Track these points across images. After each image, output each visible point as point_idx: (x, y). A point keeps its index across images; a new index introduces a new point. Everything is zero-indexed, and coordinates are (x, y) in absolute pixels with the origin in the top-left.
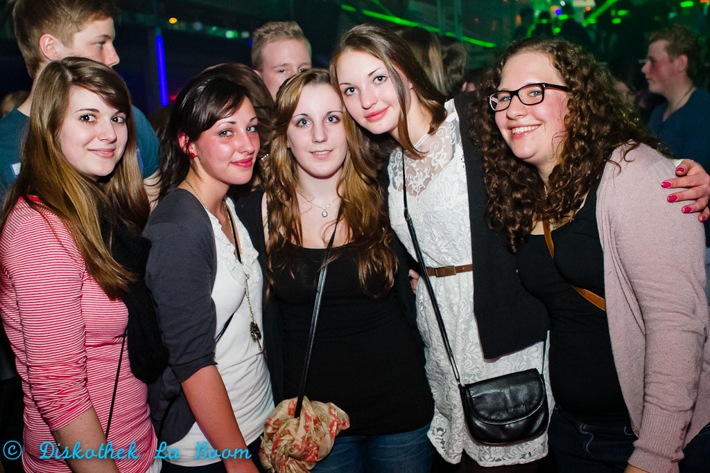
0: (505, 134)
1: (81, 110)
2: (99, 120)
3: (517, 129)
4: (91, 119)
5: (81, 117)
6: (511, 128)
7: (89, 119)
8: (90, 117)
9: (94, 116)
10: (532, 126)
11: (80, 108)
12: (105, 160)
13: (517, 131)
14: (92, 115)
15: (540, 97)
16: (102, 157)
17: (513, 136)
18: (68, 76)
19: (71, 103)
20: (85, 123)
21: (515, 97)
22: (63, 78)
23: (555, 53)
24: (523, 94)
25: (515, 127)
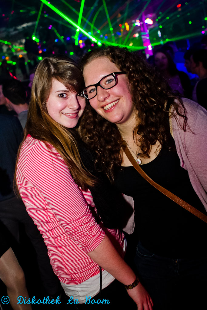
0: (100, 111)
1: (58, 91)
2: (68, 96)
3: (107, 106)
4: (65, 96)
5: (59, 95)
6: (102, 107)
7: (63, 95)
8: (64, 94)
9: (66, 94)
10: (115, 101)
11: (58, 90)
12: (72, 119)
13: (107, 107)
14: (65, 94)
15: (114, 83)
16: (70, 118)
17: (106, 111)
18: (52, 70)
19: (53, 86)
20: (61, 98)
21: (99, 87)
22: (49, 70)
23: (110, 54)
24: (103, 83)
25: (105, 106)
